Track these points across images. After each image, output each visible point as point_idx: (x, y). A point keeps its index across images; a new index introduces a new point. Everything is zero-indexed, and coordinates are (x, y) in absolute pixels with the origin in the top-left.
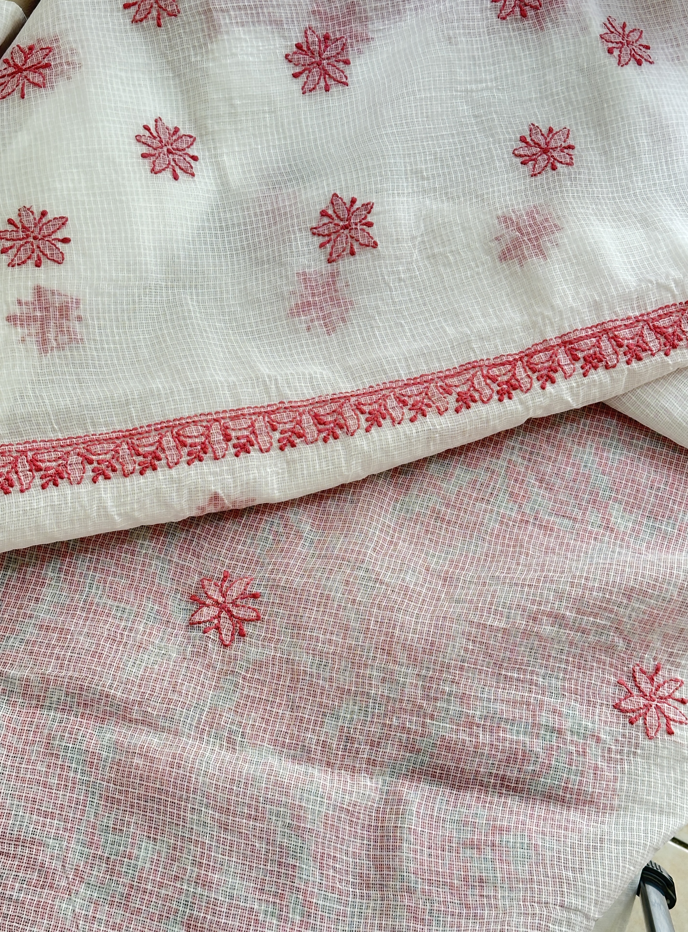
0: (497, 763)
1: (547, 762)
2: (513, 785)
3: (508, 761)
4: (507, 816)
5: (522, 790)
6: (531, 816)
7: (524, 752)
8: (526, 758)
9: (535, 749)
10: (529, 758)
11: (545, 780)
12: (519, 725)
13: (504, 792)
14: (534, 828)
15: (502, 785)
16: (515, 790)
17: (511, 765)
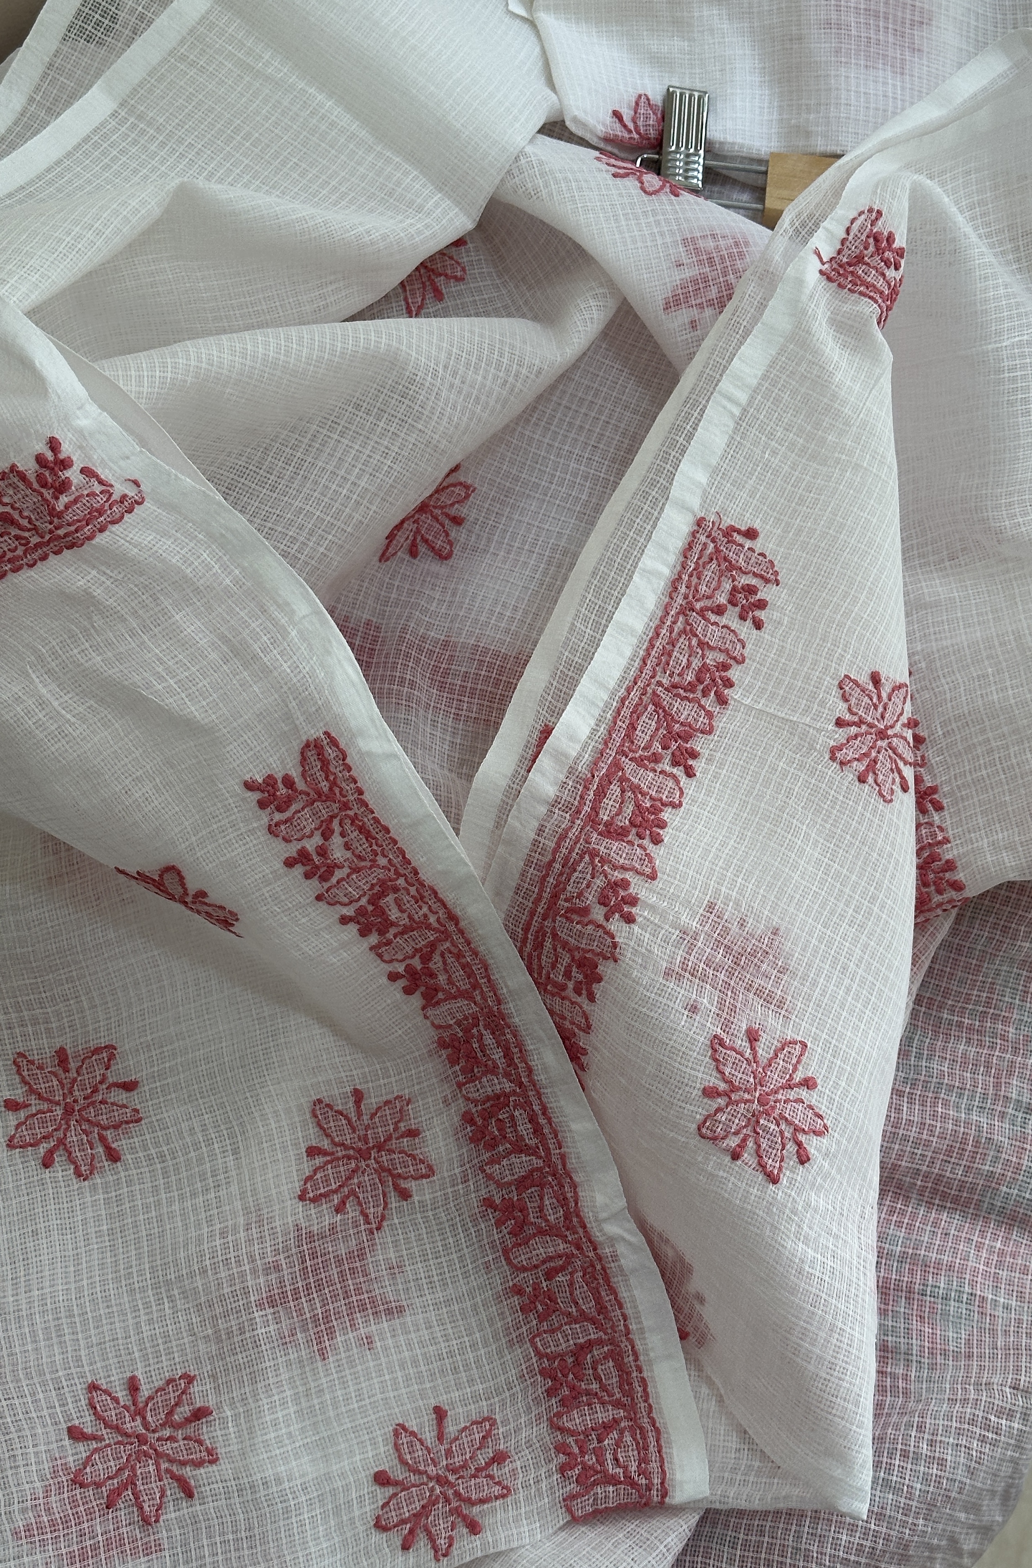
0: (930, 1154)
1: (1014, 1159)
2: (953, 1192)
3: (949, 1152)
4: (938, 1242)
5: (969, 1201)
6: (979, 1247)
7: (977, 1142)
8: (980, 1151)
9: (996, 1137)
10: (985, 1151)
11: (1008, 1190)
12: (972, 1098)
13: (937, 1202)
14: (981, 1267)
15: (935, 1191)
16: (956, 1200)
17: (953, 1160)
